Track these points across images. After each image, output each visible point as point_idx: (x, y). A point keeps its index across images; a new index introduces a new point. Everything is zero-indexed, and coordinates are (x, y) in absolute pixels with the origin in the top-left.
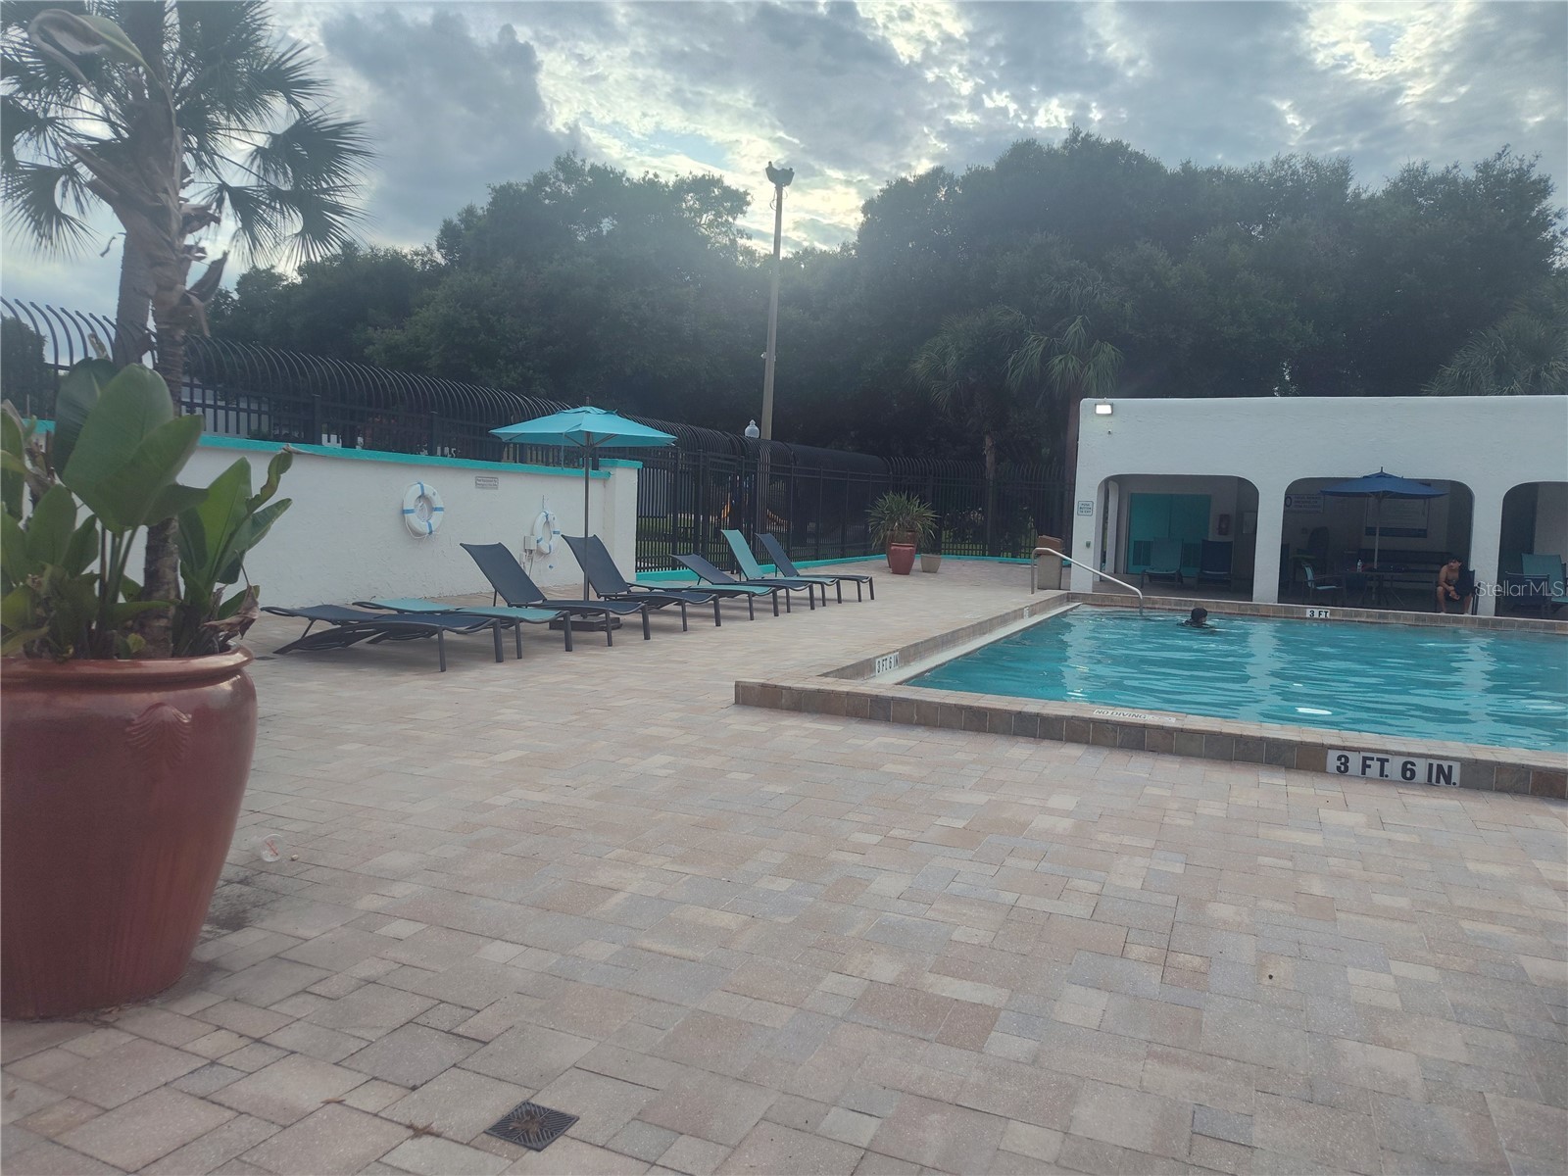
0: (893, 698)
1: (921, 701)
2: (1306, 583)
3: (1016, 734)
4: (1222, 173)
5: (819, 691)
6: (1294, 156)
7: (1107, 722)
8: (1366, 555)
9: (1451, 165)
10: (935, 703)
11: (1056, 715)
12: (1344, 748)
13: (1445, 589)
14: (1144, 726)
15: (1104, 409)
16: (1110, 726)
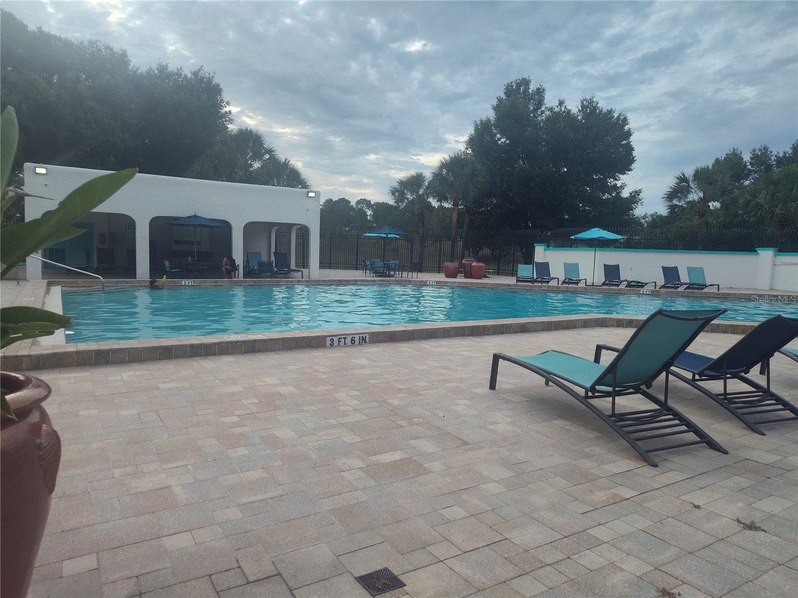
0: (111, 350)
1: (130, 348)
2: (165, 268)
3: (190, 357)
4: (61, 39)
5: (54, 354)
6: (98, 41)
7: (238, 342)
8: (191, 254)
9: (179, 67)
10: (139, 348)
11: (212, 343)
12: (332, 336)
13: (225, 268)
14: (255, 341)
15: (41, 170)
16: (239, 344)
